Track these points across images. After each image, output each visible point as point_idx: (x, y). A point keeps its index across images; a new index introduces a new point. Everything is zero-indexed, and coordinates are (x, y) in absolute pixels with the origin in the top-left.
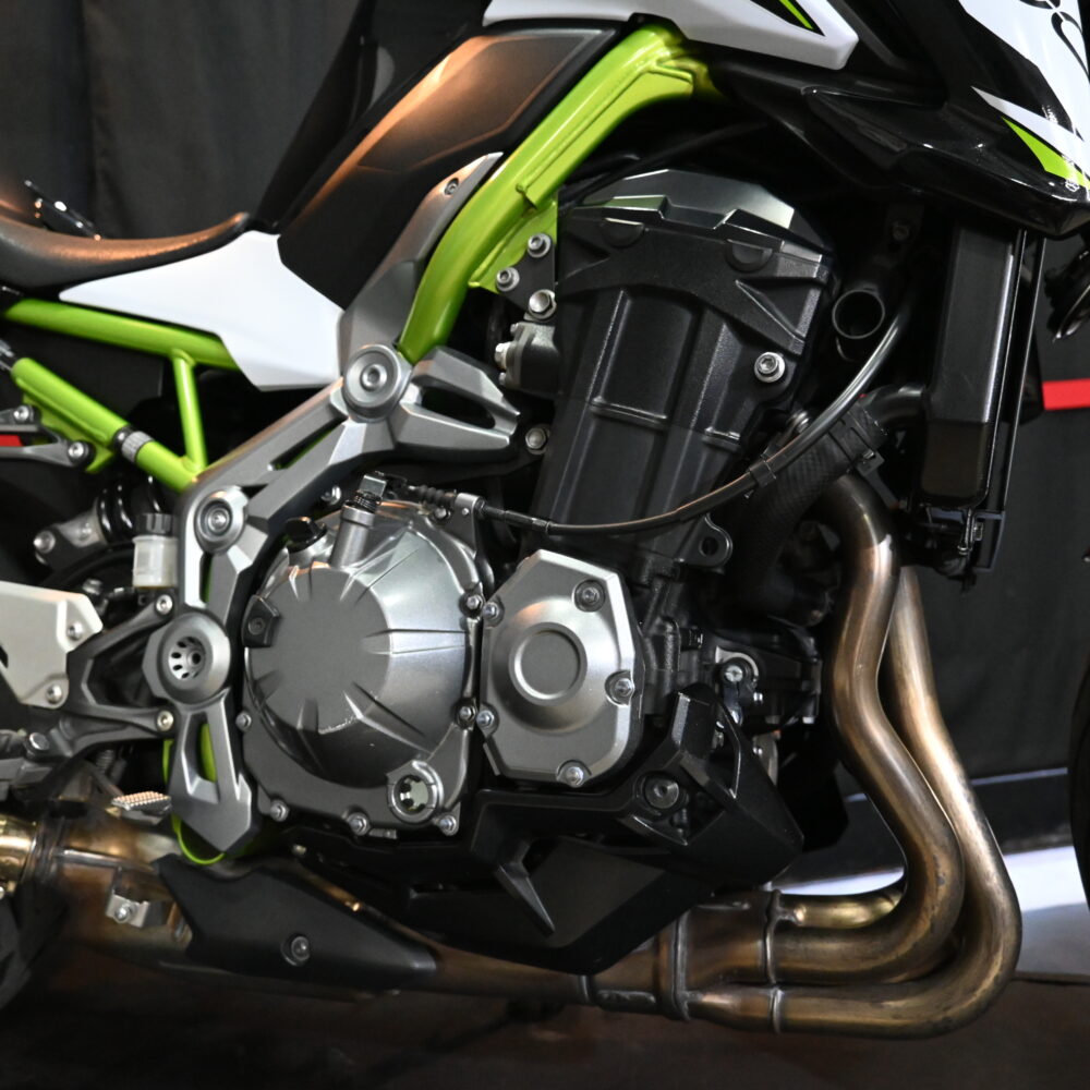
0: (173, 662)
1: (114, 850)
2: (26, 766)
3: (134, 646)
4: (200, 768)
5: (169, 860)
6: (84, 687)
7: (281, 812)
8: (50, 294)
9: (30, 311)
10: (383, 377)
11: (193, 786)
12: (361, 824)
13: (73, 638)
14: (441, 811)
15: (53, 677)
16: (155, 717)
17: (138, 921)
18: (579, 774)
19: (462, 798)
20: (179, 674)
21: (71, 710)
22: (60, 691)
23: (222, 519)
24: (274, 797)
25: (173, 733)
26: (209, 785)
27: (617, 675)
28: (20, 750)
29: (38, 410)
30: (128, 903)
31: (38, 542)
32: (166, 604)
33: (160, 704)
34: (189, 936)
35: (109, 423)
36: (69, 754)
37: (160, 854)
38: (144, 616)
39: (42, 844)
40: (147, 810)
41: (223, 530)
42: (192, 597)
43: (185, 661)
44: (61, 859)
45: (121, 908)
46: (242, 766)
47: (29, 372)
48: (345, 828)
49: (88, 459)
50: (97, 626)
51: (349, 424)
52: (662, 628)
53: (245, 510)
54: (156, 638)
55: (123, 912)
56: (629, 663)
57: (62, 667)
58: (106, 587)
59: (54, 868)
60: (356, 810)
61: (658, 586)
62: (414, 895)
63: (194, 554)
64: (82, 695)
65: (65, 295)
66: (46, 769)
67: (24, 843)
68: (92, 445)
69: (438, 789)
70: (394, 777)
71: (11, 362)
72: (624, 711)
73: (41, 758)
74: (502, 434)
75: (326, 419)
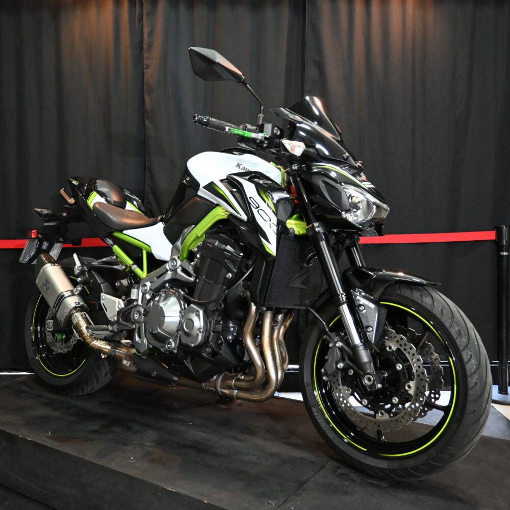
0: (135, 315)
1: (125, 351)
2: (108, 332)
3: (130, 311)
4: (140, 337)
5: (135, 354)
6: (120, 318)
7: (151, 347)
8: (121, 231)
9: (117, 234)
10: (175, 263)
11: (137, 339)
12: (162, 350)
13: (119, 308)
14: (174, 349)
15: (115, 315)
16: (132, 325)
17: (128, 365)
18: (193, 345)
19: (177, 347)
20: (136, 318)
21: (117, 322)
22: (116, 318)
23: (146, 288)
24: (150, 343)
25: (135, 329)
26: (140, 340)
27: (200, 328)
28: (107, 330)
29: (117, 257)
30: (126, 361)
31: (116, 284)
32: (135, 303)
33: (133, 323)
34: (136, 369)
35: (130, 262)
36: (116, 331)
37: (133, 352)
38: (132, 305)
39: (112, 348)
40: (128, 343)
41: (146, 290)
42: (140, 303)
43: (138, 315)
44: (115, 352)
45: (125, 362)
46: (146, 337)
47: (116, 248)
48: (160, 350)
49: (125, 269)
50: (123, 306)
51: (169, 272)
52: (211, 320)
53: (150, 287)
54: (133, 310)
55: (125, 363)
56: (202, 327)
57: (116, 314)
58: (126, 297)
59: (114, 353)
60: (162, 347)
61: (211, 312)
62: (173, 365)
63: (141, 294)
64: (119, 320)
65: (124, 232)
66: (112, 333)
67: (109, 347)
68: (126, 266)
69: (173, 345)
70: (167, 342)
71: (112, 246)
72: (200, 335)
73: (111, 331)
74: (192, 279)
75: (165, 270)
